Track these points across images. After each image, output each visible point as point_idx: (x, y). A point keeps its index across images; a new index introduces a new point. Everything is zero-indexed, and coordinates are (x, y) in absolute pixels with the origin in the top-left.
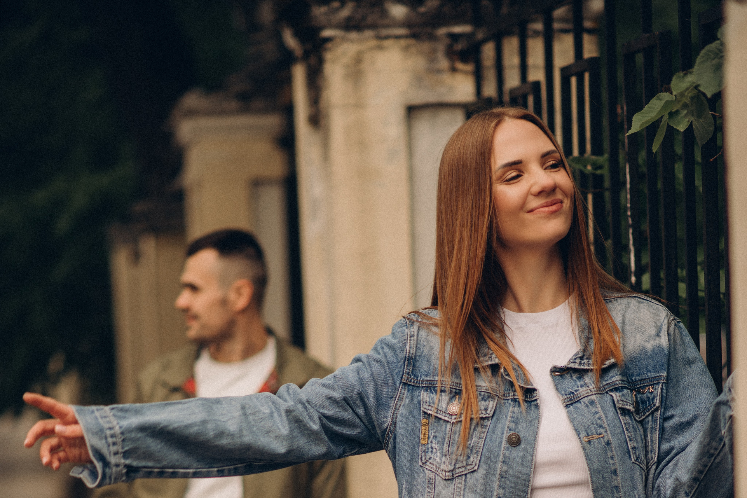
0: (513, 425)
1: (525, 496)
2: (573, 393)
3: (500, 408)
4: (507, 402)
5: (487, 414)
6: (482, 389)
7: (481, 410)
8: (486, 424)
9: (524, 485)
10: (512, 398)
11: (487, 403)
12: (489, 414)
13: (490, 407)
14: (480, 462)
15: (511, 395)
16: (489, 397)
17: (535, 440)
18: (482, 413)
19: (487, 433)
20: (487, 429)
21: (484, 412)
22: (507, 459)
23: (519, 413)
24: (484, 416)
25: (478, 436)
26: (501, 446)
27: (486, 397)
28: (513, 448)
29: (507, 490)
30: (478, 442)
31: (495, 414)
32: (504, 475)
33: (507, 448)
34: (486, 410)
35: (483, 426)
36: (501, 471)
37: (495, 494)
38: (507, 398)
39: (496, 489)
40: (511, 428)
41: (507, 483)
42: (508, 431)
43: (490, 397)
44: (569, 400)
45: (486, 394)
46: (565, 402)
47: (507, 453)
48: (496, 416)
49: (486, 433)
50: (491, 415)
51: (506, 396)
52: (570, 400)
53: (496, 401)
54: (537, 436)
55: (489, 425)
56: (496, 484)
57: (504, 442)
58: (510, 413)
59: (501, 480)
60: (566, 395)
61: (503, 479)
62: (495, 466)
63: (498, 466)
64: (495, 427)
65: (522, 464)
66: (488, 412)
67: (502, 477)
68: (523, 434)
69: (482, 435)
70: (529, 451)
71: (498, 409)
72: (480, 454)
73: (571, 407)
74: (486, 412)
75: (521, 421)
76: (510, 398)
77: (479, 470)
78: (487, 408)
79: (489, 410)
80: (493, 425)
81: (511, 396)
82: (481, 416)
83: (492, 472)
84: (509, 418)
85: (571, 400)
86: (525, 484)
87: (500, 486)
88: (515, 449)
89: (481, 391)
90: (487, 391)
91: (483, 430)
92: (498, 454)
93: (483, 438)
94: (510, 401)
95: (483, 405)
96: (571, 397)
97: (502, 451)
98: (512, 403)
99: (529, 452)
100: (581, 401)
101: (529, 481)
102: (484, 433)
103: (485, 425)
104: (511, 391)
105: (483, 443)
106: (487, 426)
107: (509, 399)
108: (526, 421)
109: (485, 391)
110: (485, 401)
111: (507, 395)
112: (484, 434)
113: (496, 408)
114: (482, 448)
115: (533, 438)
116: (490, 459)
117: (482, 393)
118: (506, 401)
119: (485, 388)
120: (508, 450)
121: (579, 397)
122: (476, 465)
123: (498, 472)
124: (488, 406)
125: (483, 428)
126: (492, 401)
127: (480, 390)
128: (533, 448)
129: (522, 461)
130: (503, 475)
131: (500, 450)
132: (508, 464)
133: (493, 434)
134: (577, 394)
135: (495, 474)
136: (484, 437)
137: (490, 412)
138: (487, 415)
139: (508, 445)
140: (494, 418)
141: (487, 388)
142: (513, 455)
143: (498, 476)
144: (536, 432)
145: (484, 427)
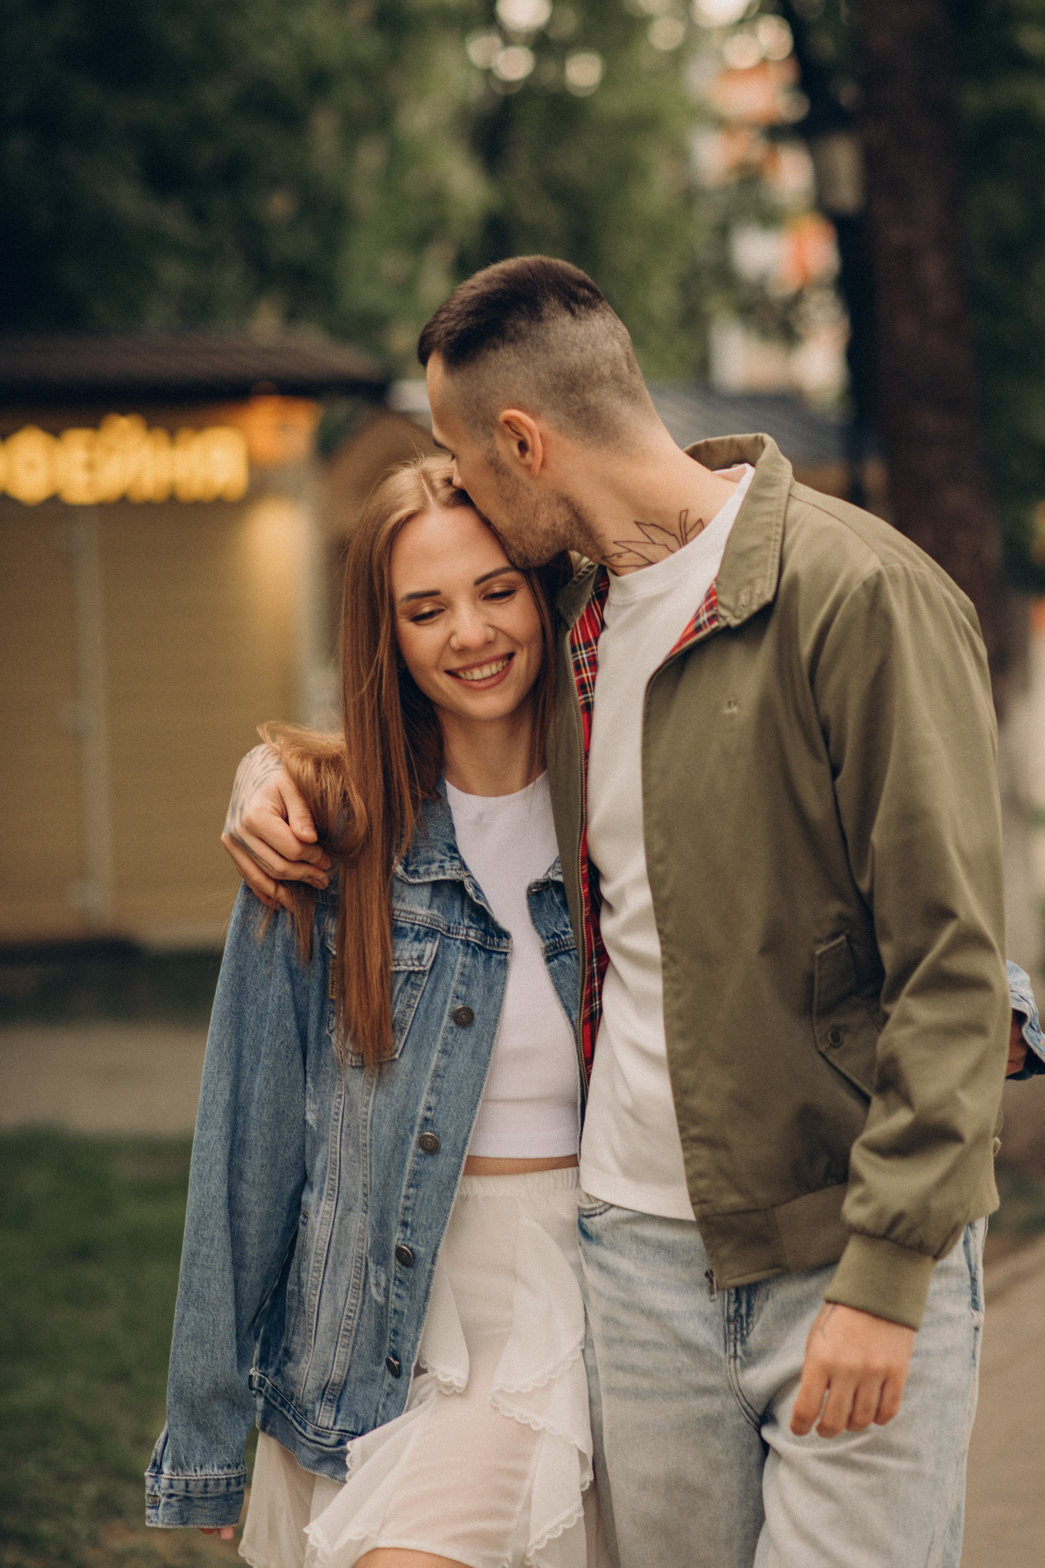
0: (462, 990)
1: (472, 1110)
2: (558, 936)
3: (444, 953)
4: (454, 944)
5: (421, 965)
6: (415, 919)
7: (412, 959)
8: (419, 982)
9: (471, 1091)
10: (464, 938)
11: (423, 945)
12: (424, 966)
13: (427, 953)
14: (404, 1047)
15: (461, 932)
16: (426, 934)
17: (496, 1021)
18: (413, 965)
19: (421, 998)
20: (421, 992)
21: (416, 963)
22: (449, 1048)
23: (473, 969)
24: (416, 969)
25: (405, 1002)
26: (440, 1024)
27: (422, 934)
28: (460, 1030)
29: (443, 1097)
30: (405, 1012)
31: (436, 965)
32: (441, 1073)
33: (451, 1028)
34: (420, 958)
35: (415, 986)
36: (437, 1066)
37: (423, 1102)
38: (454, 936)
39: (425, 1094)
40: (459, 994)
41: (445, 1086)
42: (454, 999)
43: (430, 933)
44: (552, 948)
45: (423, 930)
46: (546, 952)
47: (450, 1037)
48: (437, 968)
49: (418, 999)
50: (428, 967)
51: (452, 933)
52: (554, 949)
53: (437, 943)
54: (501, 1015)
55: (424, 984)
56: (427, 1085)
57: (446, 1018)
58: (458, 967)
59: (436, 1080)
60: (548, 938)
61: (438, 1079)
62: (428, 1057)
63: (433, 1056)
64: (434, 989)
65: (473, 1058)
66: (424, 963)
67: (438, 1076)
68: (478, 1006)
69: (413, 1001)
70: (486, 1037)
71: (440, 955)
72: (406, 1033)
73: (556, 961)
74: (420, 962)
75: (475, 983)
76: (460, 937)
77: (402, 1060)
78: (423, 956)
79: (426, 959)
80: (430, 985)
81: (462, 935)
82: (411, 969)
83: (422, 1066)
84: (456, 975)
85: (556, 948)
86: (474, 1091)
87: (432, 1090)
88: (462, 1032)
89: (414, 924)
90: (424, 924)
91: (414, 992)
92: (435, 1037)
93: (413, 1007)
94: (458, 943)
95: (417, 950)
96: (556, 942)
97: (441, 1033)
98: (462, 947)
99: (485, 1040)
100: (571, 953)
101: (482, 1086)
102: (415, 997)
103: (417, 984)
104: (462, 927)
105: (413, 1015)
106: (421, 986)
107: (456, 939)
108: (484, 986)
109: (421, 923)
110: (420, 941)
111: (455, 931)
112: (416, 1000)
113: (437, 954)
114: (410, 1023)
115: (493, 1016)
116: (420, 1044)
117: (416, 927)
118: (452, 941)
119: (420, 918)
120: (452, 1033)
121: (567, 945)
122: (396, 1051)
123: (433, 1066)
124: (424, 951)
125: (415, 989)
126: (431, 942)
127: (413, 921)
128: (492, 1034)
129: (473, 1053)
130: (439, 1073)
131: (439, 1031)
132: (449, 1056)
133: (431, 1002)
134: (566, 939)
135: (426, 1070)
136: (416, 1006)
137: (427, 963)
138: (421, 968)
139: (452, 1024)
140: (434, 974)
141: (425, 919)
142: (459, 1041)
143: (430, 1072)
144: (498, 1008)
145: (417, 987)
